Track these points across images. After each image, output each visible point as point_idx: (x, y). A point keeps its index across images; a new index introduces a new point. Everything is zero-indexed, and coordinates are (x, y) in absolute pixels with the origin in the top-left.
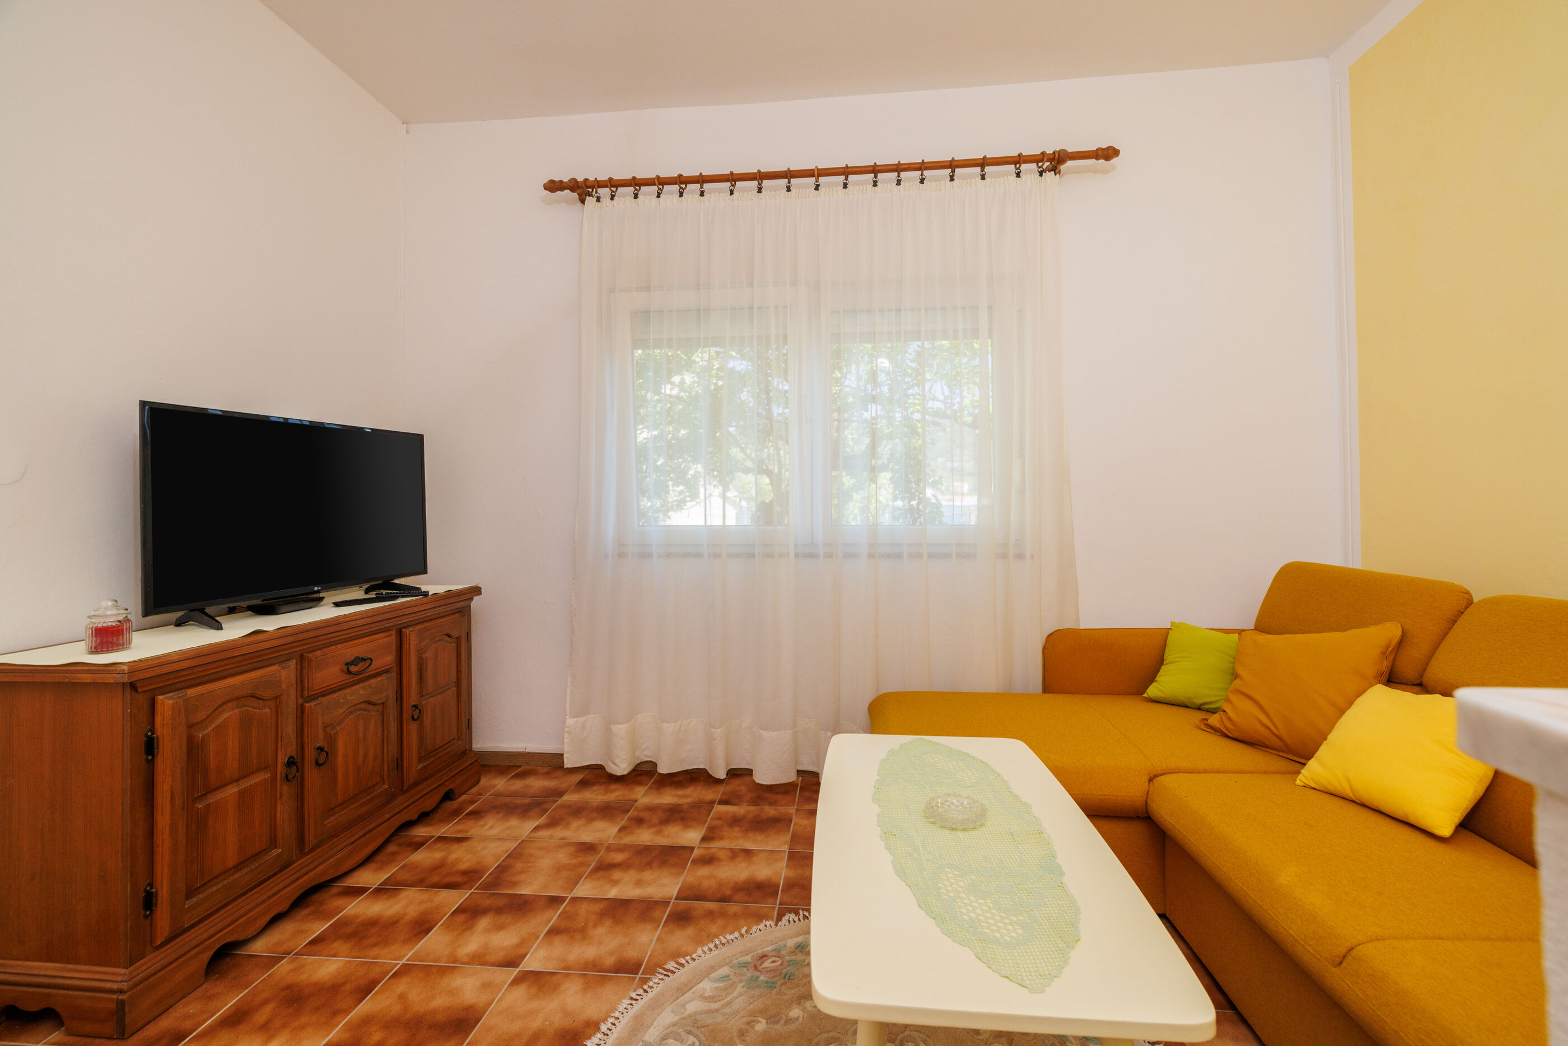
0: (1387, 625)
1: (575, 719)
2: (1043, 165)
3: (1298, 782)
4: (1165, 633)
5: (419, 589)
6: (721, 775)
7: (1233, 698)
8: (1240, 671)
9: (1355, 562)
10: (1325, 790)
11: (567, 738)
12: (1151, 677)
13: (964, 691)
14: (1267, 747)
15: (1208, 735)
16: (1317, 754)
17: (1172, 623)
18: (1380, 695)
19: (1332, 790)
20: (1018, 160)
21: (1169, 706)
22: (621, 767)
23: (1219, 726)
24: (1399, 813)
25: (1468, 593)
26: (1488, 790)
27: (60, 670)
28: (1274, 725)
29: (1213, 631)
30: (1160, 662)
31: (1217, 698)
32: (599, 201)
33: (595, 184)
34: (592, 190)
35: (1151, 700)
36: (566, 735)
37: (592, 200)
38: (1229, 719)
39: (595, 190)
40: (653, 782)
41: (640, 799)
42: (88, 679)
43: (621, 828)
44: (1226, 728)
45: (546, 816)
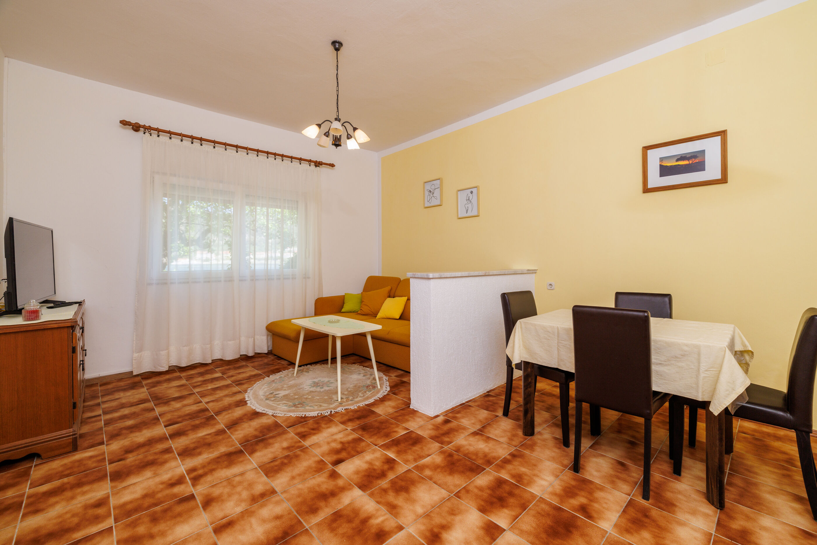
0: (389, 286)
1: (138, 354)
3: (376, 318)
4: (344, 296)
7: (363, 306)
8: (363, 300)
9: (381, 275)
11: (134, 363)
12: (342, 307)
14: (370, 315)
15: (358, 316)
16: (380, 312)
17: (345, 294)
18: (389, 299)
19: (382, 317)
20: (310, 161)
21: (347, 313)
22: (164, 368)
23: (360, 313)
24: (392, 318)
25: (400, 279)
26: (403, 311)
27: (38, 325)
28: (371, 309)
30: (344, 303)
31: (357, 309)
32: (151, 135)
33: (149, 128)
34: (148, 130)
35: (342, 312)
36: (134, 361)
37: (147, 134)
38: (362, 310)
39: (149, 130)
40: (179, 371)
41: (181, 375)
42: (56, 326)
43: (186, 381)
44: (362, 313)
45: (146, 386)
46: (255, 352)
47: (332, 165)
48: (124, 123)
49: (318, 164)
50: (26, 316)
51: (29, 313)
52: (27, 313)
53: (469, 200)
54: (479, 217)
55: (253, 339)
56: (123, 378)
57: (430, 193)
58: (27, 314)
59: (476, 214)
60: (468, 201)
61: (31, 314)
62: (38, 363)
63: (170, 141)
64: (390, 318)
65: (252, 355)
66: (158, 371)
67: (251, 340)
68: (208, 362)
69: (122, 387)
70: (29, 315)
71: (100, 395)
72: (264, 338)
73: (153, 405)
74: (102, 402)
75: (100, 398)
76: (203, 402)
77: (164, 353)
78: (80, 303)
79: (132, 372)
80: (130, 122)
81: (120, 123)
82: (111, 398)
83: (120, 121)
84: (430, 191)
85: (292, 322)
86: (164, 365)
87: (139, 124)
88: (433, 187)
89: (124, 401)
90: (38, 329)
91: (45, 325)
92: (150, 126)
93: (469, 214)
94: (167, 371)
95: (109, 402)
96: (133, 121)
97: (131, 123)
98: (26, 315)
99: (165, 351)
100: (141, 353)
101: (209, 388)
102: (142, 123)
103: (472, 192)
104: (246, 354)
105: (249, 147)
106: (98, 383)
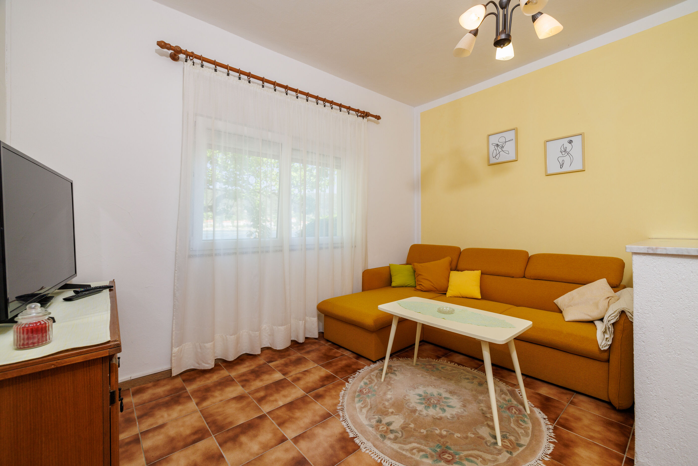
0: (448, 257)
1: (178, 348)
2: (358, 114)
3: (447, 296)
4: (389, 267)
5: (90, 286)
6: (259, 352)
7: (420, 280)
10: (454, 296)
11: (174, 360)
12: (391, 281)
13: (347, 294)
14: (433, 291)
16: (449, 289)
17: (389, 264)
18: (455, 273)
19: (455, 296)
20: (358, 111)
21: (399, 288)
22: (210, 365)
23: (420, 289)
24: (471, 297)
25: (459, 248)
27: (45, 361)
28: (434, 285)
29: (402, 265)
30: (391, 276)
31: (411, 283)
32: (193, 65)
33: (192, 55)
34: (189, 57)
35: (394, 287)
36: (173, 358)
37: (190, 62)
38: (423, 286)
39: (191, 58)
40: (225, 367)
41: (231, 375)
42: (79, 359)
43: (243, 386)
44: (422, 289)
45: (194, 398)
46: (306, 336)
47: (378, 118)
48: (162, 45)
49: (365, 115)
50: (20, 339)
51: (27, 333)
52: (23, 333)
53: (565, 151)
54: (585, 171)
55: (304, 321)
56: (160, 380)
57: (496, 148)
58: (22, 335)
59: (580, 168)
60: (563, 153)
61: (30, 335)
62: (44, 439)
63: (215, 75)
64: (468, 296)
65: (303, 341)
66: (203, 368)
67: (301, 323)
68: (257, 353)
69: (161, 397)
70: (26, 336)
71: (135, 415)
72: (315, 319)
73: (218, 445)
74: (141, 433)
75: (137, 423)
76: (289, 440)
77: (209, 345)
78: (110, 288)
79: (170, 371)
80: (169, 44)
81: (158, 44)
82: (152, 425)
83: (158, 42)
84: (498, 145)
85: (379, 309)
86: (209, 362)
87: (181, 49)
88: (503, 140)
89: (172, 431)
90: (44, 369)
91: (58, 359)
92: (192, 53)
93: (564, 169)
94: (212, 369)
95: (150, 435)
96: (173, 45)
97: (171, 46)
98: (20, 337)
99: (211, 343)
100: (181, 347)
101: (281, 403)
102: (183, 48)
103: (570, 142)
104: (296, 339)
105: (299, 89)
106: (129, 389)
